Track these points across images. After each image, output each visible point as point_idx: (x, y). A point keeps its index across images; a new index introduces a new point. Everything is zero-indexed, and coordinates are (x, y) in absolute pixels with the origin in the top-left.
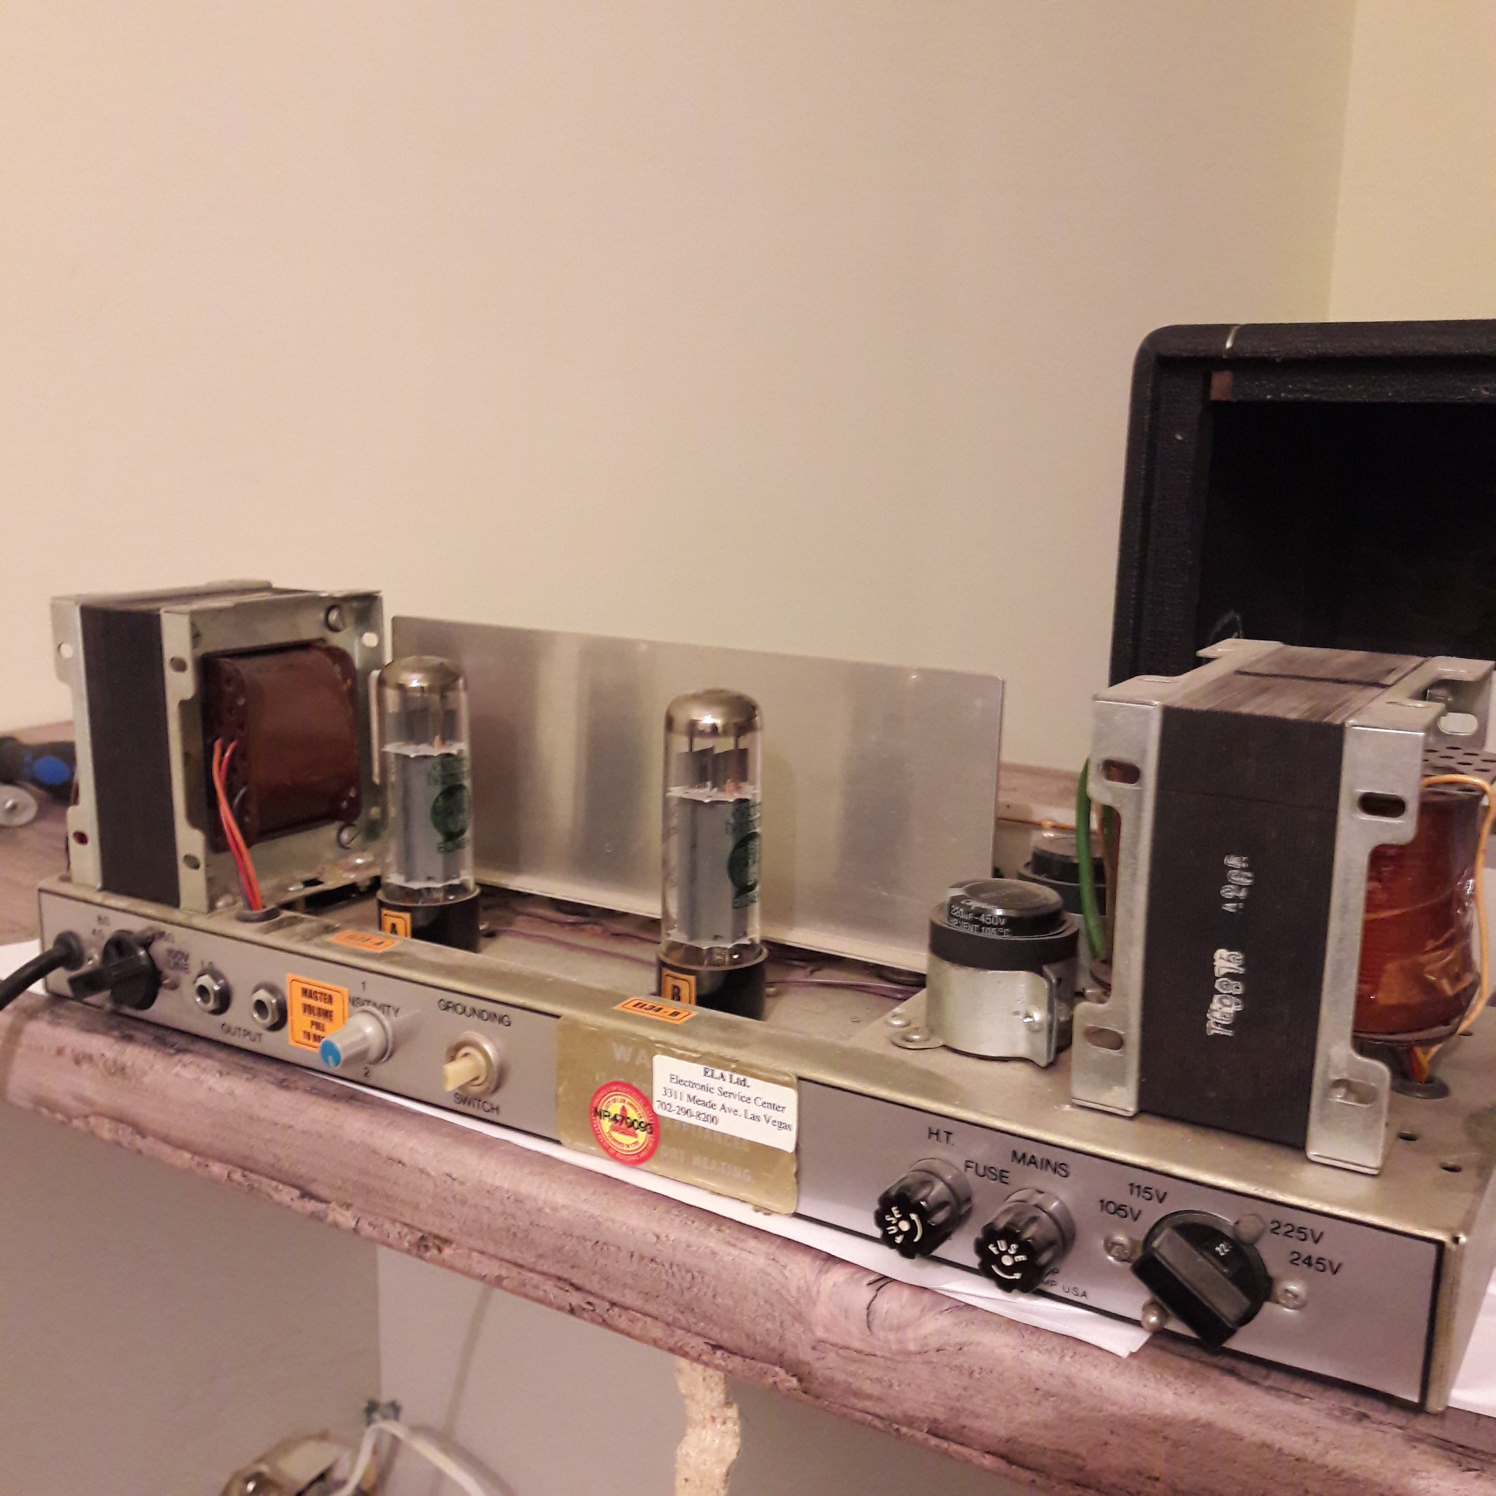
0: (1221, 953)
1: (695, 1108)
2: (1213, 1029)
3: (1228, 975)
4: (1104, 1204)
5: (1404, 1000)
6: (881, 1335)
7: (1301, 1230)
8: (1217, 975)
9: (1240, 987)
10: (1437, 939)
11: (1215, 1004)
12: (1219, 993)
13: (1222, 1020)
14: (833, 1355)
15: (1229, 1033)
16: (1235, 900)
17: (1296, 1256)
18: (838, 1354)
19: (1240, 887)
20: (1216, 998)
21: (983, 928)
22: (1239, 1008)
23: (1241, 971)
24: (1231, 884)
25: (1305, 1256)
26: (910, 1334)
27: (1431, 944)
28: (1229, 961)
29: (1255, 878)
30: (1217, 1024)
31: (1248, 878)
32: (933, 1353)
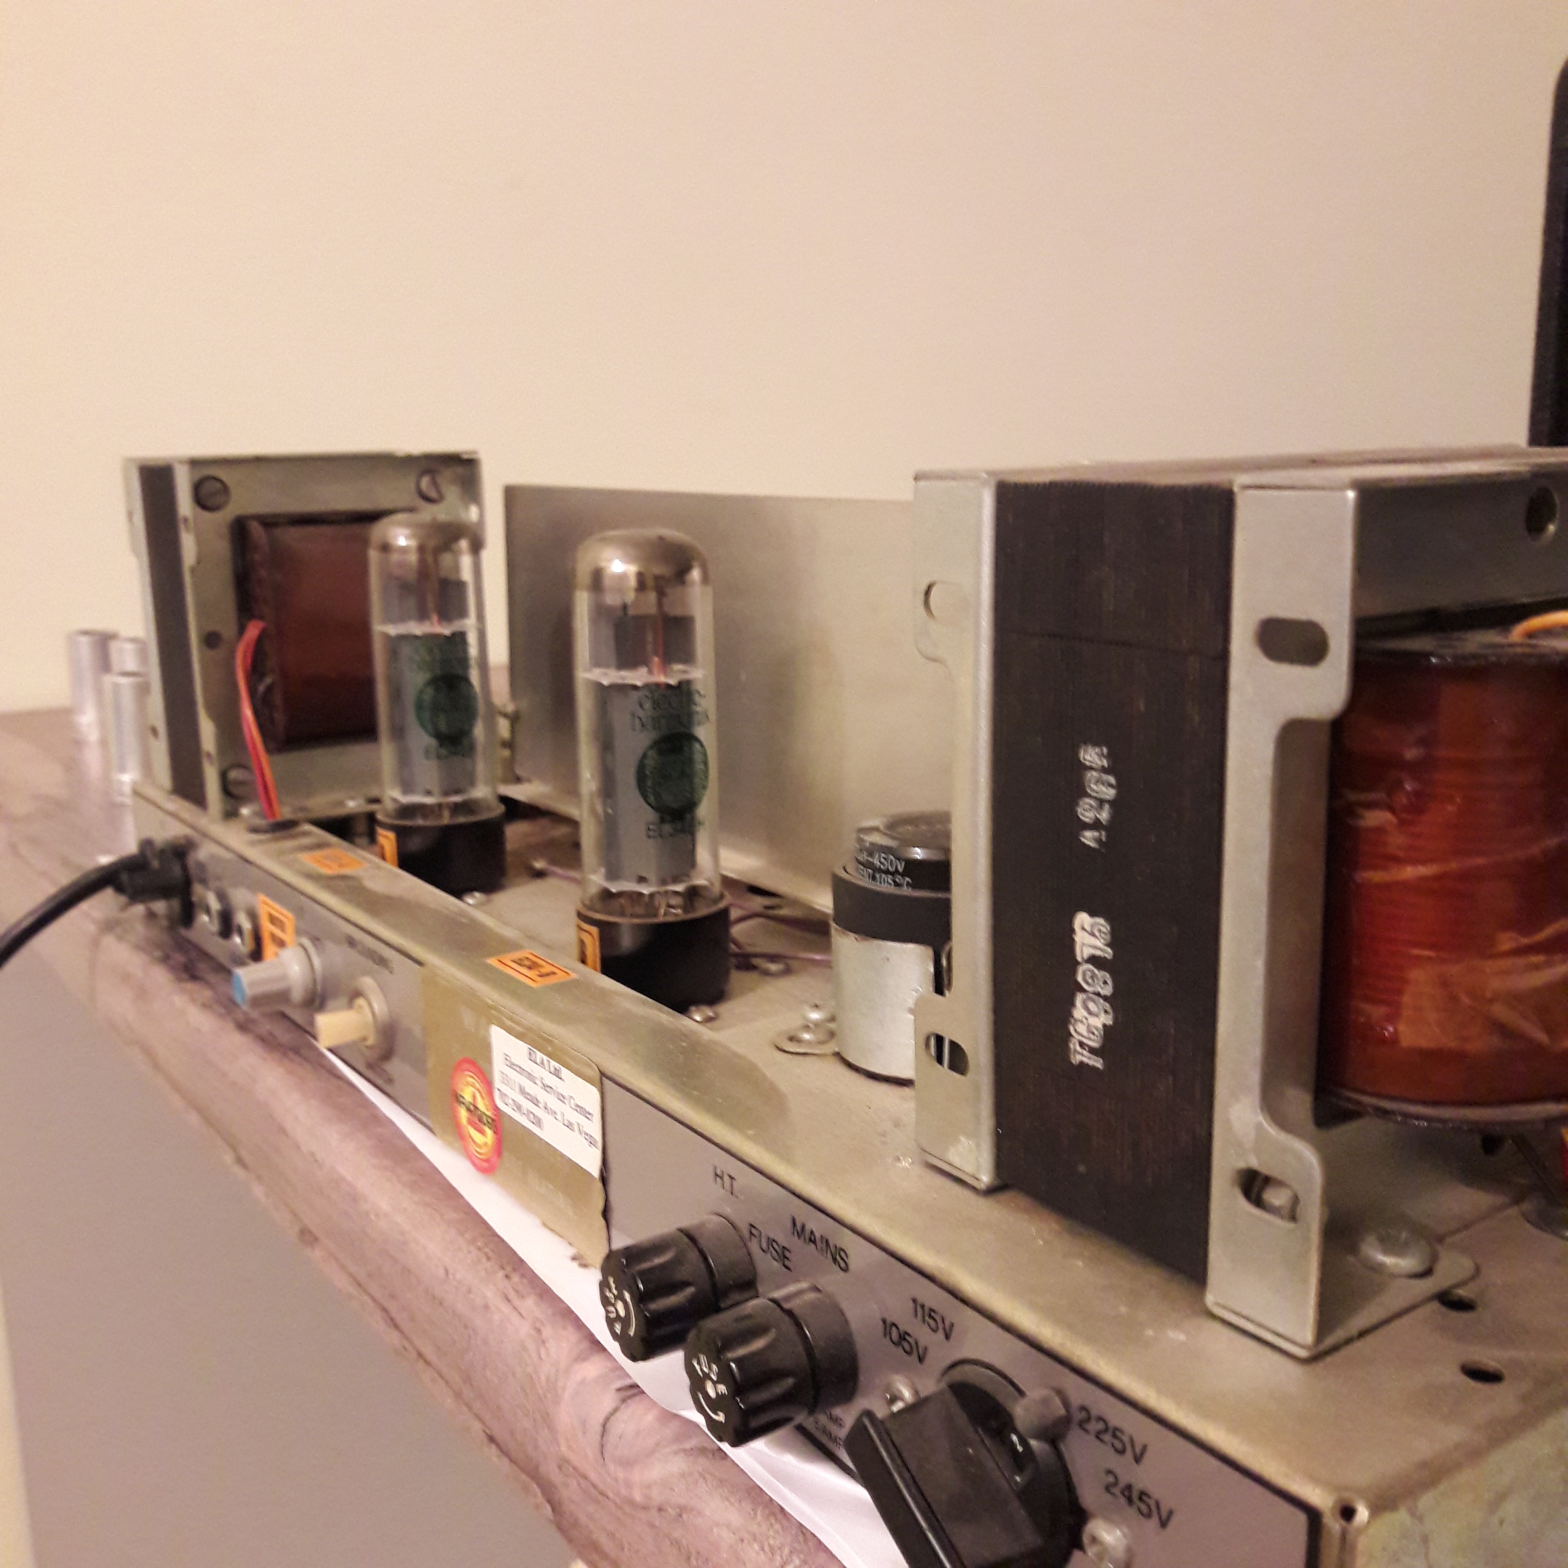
0: (1082, 919)
1: (527, 1105)
2: (1079, 1053)
3: (1093, 960)
4: (888, 1326)
5: (1451, 1043)
6: (612, 1467)
7: (1116, 1433)
8: (1079, 959)
9: (1110, 982)
10: (1525, 932)
11: (1079, 1012)
12: (1083, 990)
13: (1090, 1039)
14: (575, 1482)
15: (1098, 1063)
16: (1096, 825)
17: (1111, 1479)
18: (579, 1484)
19: (1101, 802)
20: (1079, 998)
21: (878, 876)
22: (1110, 1022)
23: (1108, 953)
24: (1090, 796)
25: (1122, 1483)
26: (637, 1475)
27: (1507, 941)
28: (1093, 934)
29: (1119, 786)
30: (1082, 1044)
31: (1110, 785)
32: (654, 1512)
